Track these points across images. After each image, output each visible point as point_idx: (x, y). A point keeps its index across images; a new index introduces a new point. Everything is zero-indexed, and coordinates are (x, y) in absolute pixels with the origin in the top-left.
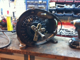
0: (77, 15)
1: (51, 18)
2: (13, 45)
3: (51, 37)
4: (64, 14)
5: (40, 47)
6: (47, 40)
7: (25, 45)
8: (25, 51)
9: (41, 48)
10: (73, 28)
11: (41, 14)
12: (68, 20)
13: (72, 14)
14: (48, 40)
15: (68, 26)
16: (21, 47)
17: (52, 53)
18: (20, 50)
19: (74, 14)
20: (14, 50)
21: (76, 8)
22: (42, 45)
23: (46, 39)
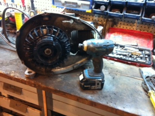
0: (151, 18)
1: (83, 29)
2: (18, 68)
3: (82, 63)
4: (124, 14)
5: (60, 77)
6: (73, 67)
7: (33, 73)
8: (33, 82)
9: (59, 80)
10: (136, 44)
11: (63, 22)
12: (135, 24)
13: (140, 15)
14: (75, 67)
15: (129, 38)
16: (27, 75)
17: (73, 92)
18: (25, 80)
19: (144, 17)
20: (16, 77)
21: (149, 3)
22: (63, 75)
23: (72, 65)
